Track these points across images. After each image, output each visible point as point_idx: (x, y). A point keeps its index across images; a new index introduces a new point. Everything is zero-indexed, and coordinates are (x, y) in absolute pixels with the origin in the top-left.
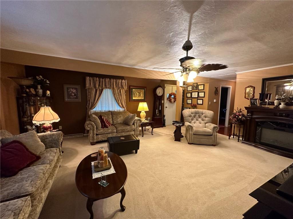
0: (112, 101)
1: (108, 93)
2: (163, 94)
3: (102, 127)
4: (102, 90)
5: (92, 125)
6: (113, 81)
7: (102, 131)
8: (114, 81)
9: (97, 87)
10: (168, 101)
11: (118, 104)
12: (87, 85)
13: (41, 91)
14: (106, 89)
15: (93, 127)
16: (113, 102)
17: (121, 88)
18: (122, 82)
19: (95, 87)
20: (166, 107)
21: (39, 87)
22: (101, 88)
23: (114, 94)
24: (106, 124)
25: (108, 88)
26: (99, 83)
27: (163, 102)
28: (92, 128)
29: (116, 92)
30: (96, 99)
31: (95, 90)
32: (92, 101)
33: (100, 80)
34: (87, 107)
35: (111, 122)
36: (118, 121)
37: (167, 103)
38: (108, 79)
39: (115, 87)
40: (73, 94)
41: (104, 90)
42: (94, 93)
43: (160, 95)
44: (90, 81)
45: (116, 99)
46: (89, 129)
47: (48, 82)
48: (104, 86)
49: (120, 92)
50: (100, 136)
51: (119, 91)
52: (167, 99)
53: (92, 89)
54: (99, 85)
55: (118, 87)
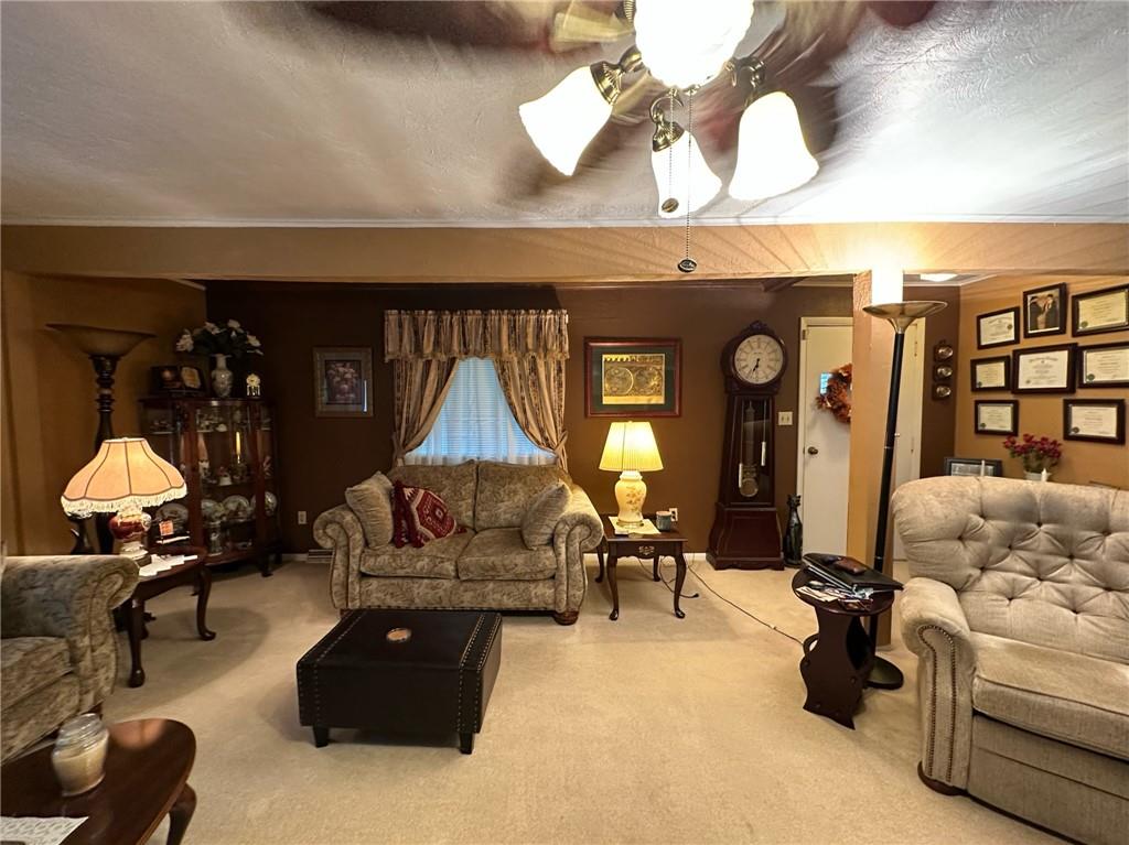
0: (496, 415)
1: (476, 377)
2: (784, 367)
3: (397, 542)
4: (452, 361)
5: (344, 524)
6: (501, 320)
8: (505, 317)
9: (429, 350)
10: (827, 417)
11: (525, 428)
12: (391, 347)
14: (469, 361)
15: (350, 538)
16: (501, 418)
17: (536, 350)
18: (539, 321)
19: (418, 348)
20: (813, 452)
21: (221, 361)
22: (444, 358)
23: (504, 379)
25: (477, 354)
26: (438, 332)
27: (785, 418)
29: (513, 372)
30: (426, 405)
31: (419, 365)
32: (408, 412)
33: (439, 321)
35: (466, 517)
36: (497, 516)
37: (818, 425)
38: (474, 313)
39: (505, 347)
40: (346, 387)
41: (460, 367)
42: (418, 379)
43: (763, 380)
44: (401, 326)
45: (511, 405)
46: (329, 544)
48: (455, 347)
49: (534, 370)
50: (374, 583)
51: (526, 365)
52: (821, 400)
53: (407, 361)
54: (437, 343)
55: (522, 348)
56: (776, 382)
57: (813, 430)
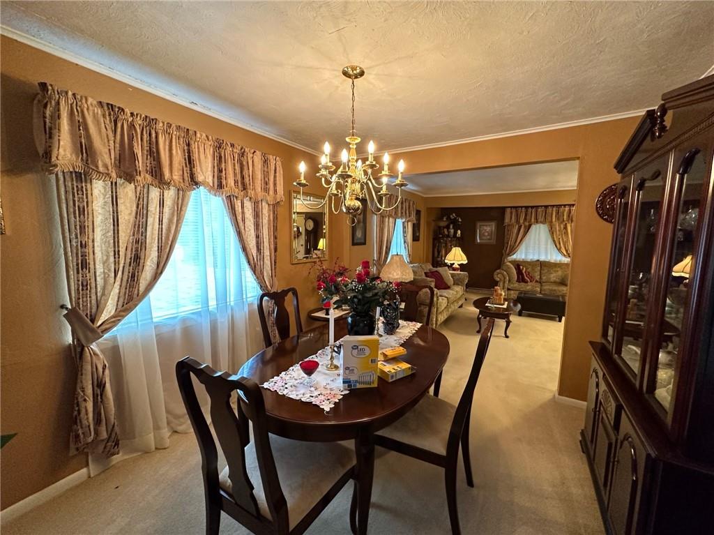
1: (539, 231)
3: (518, 281)
4: (530, 226)
5: (503, 274)
6: (552, 210)
7: (516, 285)
8: (555, 209)
9: (521, 221)
12: (507, 220)
13: (452, 231)
14: (538, 225)
15: (505, 278)
17: (568, 221)
19: (518, 221)
21: (451, 227)
22: (527, 224)
23: (552, 232)
24: (526, 278)
25: (541, 222)
26: (526, 215)
28: (503, 279)
29: (556, 229)
30: (518, 241)
31: (517, 226)
32: (511, 242)
33: (526, 211)
34: (504, 251)
35: (537, 278)
36: (550, 278)
38: (541, 208)
39: (554, 220)
40: (486, 234)
41: (533, 227)
42: (515, 231)
44: (511, 213)
45: (554, 241)
46: (498, 279)
47: (460, 220)
48: (533, 220)
49: (565, 228)
50: (512, 292)
51: (562, 226)
53: (512, 225)
54: (525, 219)
55: (561, 220)
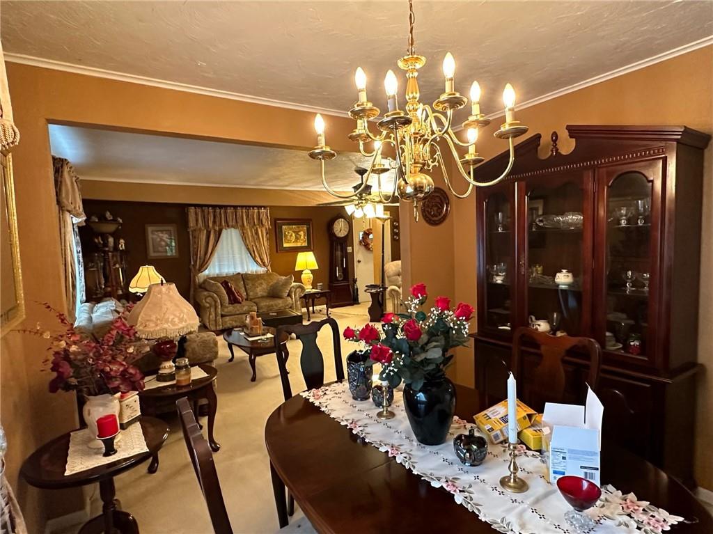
0: (241, 254)
1: (231, 237)
2: (349, 231)
3: (231, 302)
4: (221, 231)
5: (212, 297)
6: (242, 212)
9: (211, 225)
10: (363, 248)
11: (254, 258)
13: (110, 240)
14: (229, 230)
15: (216, 302)
16: (244, 255)
17: (259, 225)
18: (259, 212)
19: (207, 227)
20: (359, 262)
22: (217, 228)
24: (237, 297)
25: (233, 227)
26: (215, 217)
28: (213, 303)
29: (248, 234)
30: (210, 251)
31: (205, 232)
33: (215, 212)
34: (191, 267)
35: (244, 294)
36: (257, 293)
37: (360, 252)
38: (231, 209)
39: (245, 224)
40: (163, 243)
41: (224, 231)
42: (204, 237)
43: (343, 236)
44: (196, 214)
45: (248, 249)
46: (208, 305)
50: (228, 318)
51: (253, 231)
52: (360, 242)
53: (200, 230)
56: (347, 235)
57: (358, 253)
